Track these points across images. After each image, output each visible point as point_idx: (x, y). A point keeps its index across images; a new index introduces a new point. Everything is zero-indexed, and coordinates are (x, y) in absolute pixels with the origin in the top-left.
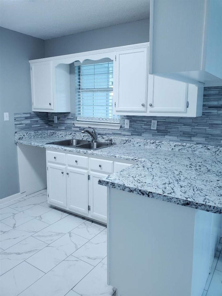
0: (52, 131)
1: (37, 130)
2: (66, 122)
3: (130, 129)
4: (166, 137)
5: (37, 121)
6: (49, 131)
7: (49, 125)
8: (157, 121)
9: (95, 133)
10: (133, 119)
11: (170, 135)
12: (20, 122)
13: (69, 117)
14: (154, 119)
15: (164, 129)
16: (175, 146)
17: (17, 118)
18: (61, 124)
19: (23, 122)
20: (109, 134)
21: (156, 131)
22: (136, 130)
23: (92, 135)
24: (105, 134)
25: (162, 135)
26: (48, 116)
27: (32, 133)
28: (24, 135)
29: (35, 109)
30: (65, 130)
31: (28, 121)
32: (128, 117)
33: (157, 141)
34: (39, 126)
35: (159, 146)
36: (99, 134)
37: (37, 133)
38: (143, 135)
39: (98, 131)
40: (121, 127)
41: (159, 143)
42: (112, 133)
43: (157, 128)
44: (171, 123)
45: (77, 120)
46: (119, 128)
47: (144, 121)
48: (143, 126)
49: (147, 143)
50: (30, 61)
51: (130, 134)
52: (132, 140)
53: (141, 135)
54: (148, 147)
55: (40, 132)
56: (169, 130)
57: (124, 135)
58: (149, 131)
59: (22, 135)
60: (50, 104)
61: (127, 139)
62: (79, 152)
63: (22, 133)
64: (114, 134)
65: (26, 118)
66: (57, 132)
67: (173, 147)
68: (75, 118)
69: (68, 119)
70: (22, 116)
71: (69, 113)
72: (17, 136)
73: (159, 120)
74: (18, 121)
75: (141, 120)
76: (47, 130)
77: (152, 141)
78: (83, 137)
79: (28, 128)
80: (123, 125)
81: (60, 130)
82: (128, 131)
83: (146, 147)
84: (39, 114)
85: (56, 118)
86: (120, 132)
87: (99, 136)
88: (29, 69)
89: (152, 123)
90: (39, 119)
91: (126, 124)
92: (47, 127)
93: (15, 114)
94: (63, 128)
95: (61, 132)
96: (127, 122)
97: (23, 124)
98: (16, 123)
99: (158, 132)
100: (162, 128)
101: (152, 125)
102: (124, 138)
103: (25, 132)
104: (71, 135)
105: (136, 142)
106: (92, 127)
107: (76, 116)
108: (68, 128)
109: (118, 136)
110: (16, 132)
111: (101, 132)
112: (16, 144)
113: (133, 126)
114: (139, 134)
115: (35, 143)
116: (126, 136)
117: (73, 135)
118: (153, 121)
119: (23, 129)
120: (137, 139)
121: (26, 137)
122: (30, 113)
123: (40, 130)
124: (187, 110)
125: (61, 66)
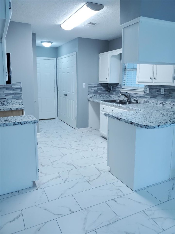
0: (109, 95)
1: (100, 94)
2: (116, 89)
3: (150, 94)
4: (169, 99)
5: (101, 89)
6: (108, 95)
7: (108, 91)
8: (164, 89)
9: (129, 96)
10: (152, 87)
11: (171, 98)
12: (92, 89)
13: (118, 86)
14: (163, 88)
15: (168, 94)
16: (173, 105)
17: (90, 86)
18: (114, 90)
19: (93, 89)
20: (138, 97)
21: (164, 96)
22: (153, 94)
23: (127, 97)
24: (136, 97)
25: (167, 98)
26: (108, 86)
27: (98, 95)
28: (93, 96)
29: (100, 81)
30: (116, 94)
31: (96, 89)
32: (149, 86)
33: (164, 102)
34: (102, 92)
35: (164, 105)
36: (133, 97)
37: (100, 96)
38: (157, 98)
39: (132, 95)
40: (145, 92)
41: (164, 103)
42: (140, 96)
43: (164, 93)
44: (172, 90)
45: (122, 88)
46: (143, 93)
47: (157, 89)
48: (157, 92)
49: (158, 103)
50: (100, 54)
51: (149, 97)
52: (150, 101)
53: (155, 98)
54: (158, 105)
55: (102, 95)
56: (171, 95)
57: (146, 98)
58: (160, 95)
59: (92, 96)
60: (106, 79)
61: (147, 100)
62: (114, 105)
63: (91, 95)
64: (141, 97)
65: (95, 87)
66: (112, 96)
67: (172, 106)
68: (121, 87)
69: (118, 87)
70: (93, 86)
71: (118, 84)
72: (89, 96)
73: (165, 88)
74: (90, 88)
75: (156, 88)
76: (107, 94)
77: (161, 102)
78: (124, 99)
79: (95, 92)
80: (146, 91)
81: (113, 94)
82: (148, 95)
83: (157, 105)
84: (102, 85)
85: (112, 87)
86: (144, 96)
87: (132, 98)
88: (98, 58)
89: (162, 90)
90: (102, 87)
91: (147, 90)
92: (107, 92)
93: (89, 84)
94: (115, 93)
95: (113, 96)
96: (148, 89)
97: (93, 90)
98: (89, 89)
99: (165, 96)
100: (167, 93)
101: (162, 91)
102: (146, 100)
103: (94, 94)
104: (118, 98)
105: (152, 102)
106: (128, 92)
107: (122, 86)
108: (117, 93)
109: (143, 98)
110: (89, 94)
111: (134, 96)
112: (88, 100)
113: (151, 92)
114: (154, 98)
115: (96, 100)
116: (147, 98)
117: (119, 97)
118: (162, 89)
119: (92, 93)
120: (153, 101)
121: (94, 97)
122: (98, 84)
123: (103, 94)
124: (174, 81)
125: (113, 56)
